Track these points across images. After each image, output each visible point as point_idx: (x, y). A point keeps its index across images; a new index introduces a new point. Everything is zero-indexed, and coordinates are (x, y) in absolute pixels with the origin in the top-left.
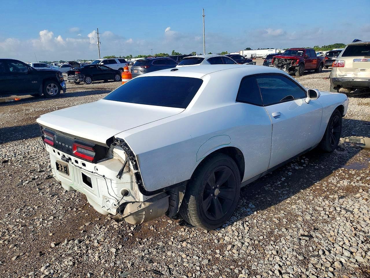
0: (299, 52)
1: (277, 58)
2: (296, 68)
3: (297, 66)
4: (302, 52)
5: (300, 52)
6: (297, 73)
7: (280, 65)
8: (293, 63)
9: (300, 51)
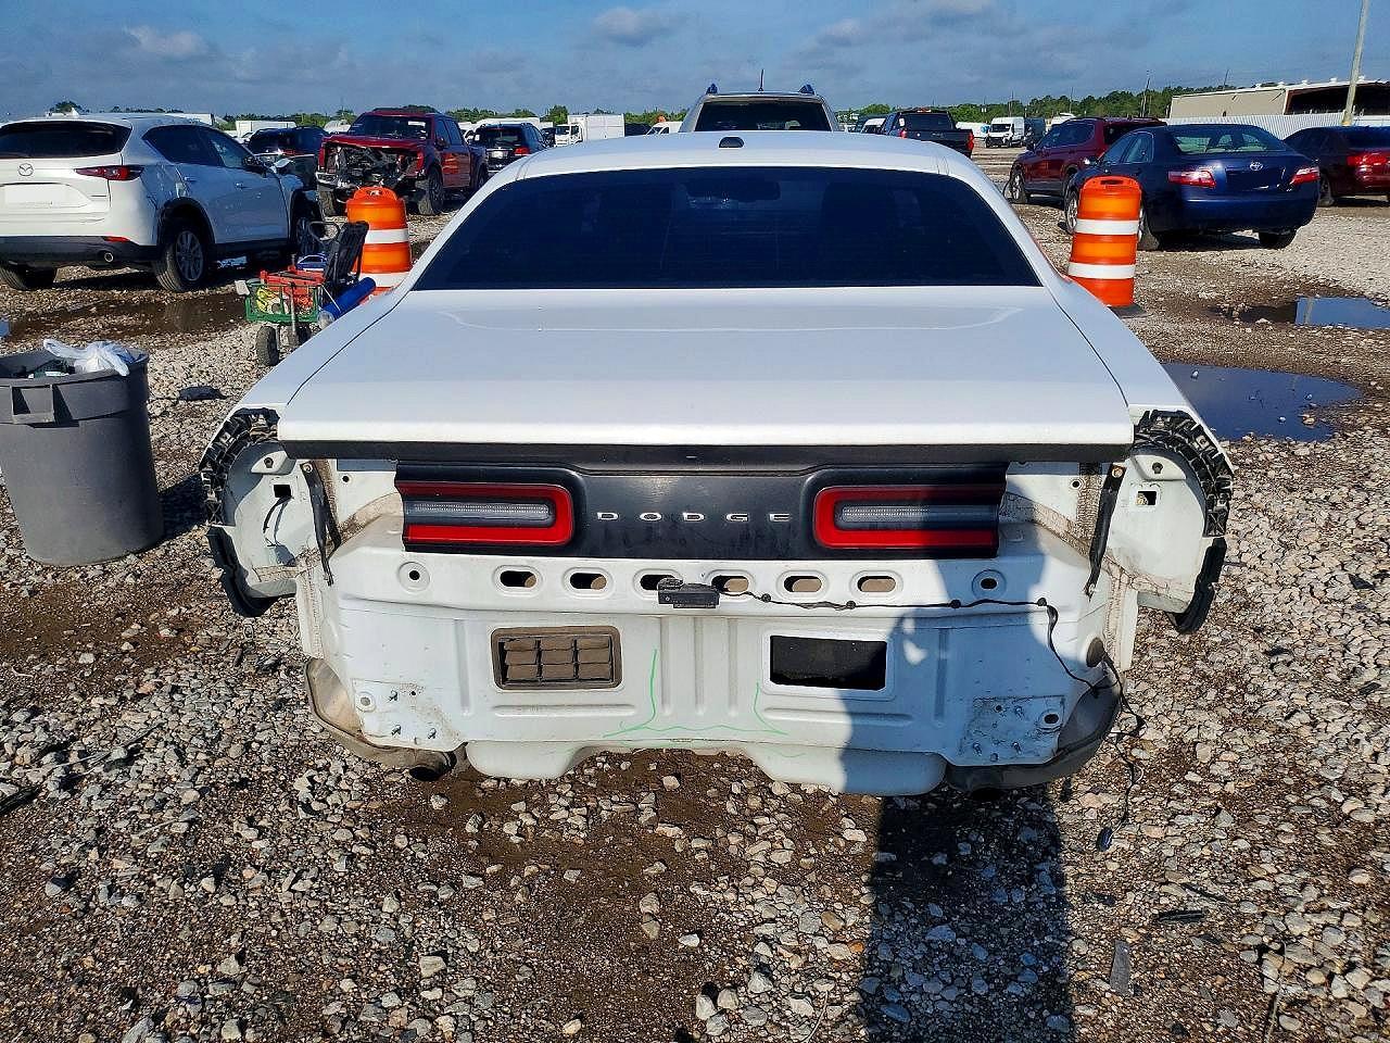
0: (410, 123)
1: (337, 145)
2: (419, 184)
3: (423, 178)
4: (423, 124)
5: (417, 123)
6: (424, 205)
7: (357, 172)
8: (404, 166)
9: (413, 119)
